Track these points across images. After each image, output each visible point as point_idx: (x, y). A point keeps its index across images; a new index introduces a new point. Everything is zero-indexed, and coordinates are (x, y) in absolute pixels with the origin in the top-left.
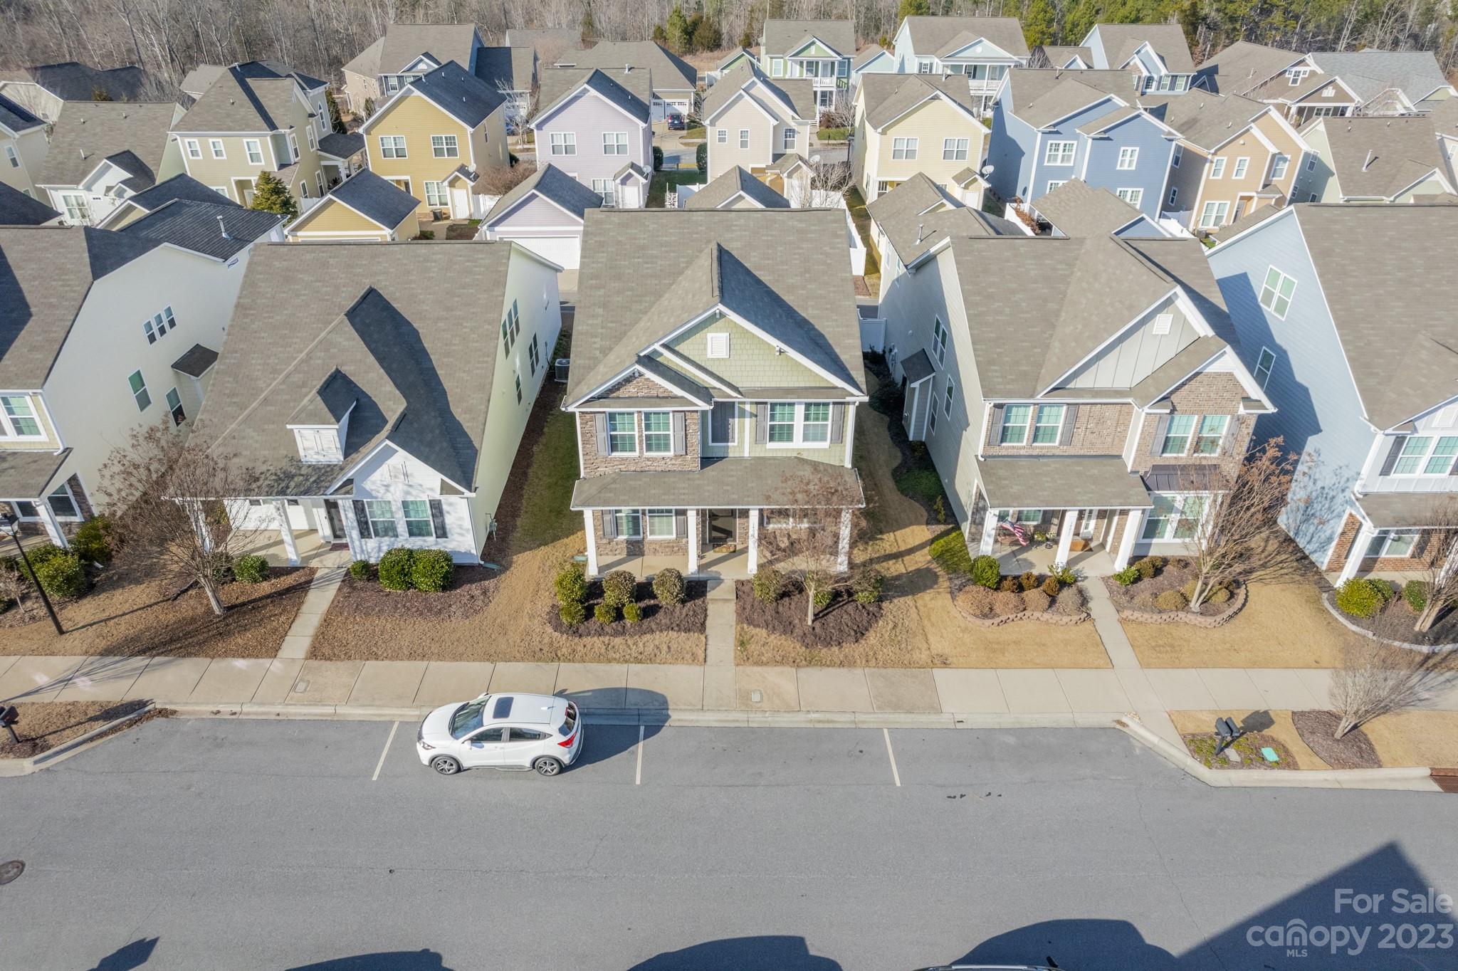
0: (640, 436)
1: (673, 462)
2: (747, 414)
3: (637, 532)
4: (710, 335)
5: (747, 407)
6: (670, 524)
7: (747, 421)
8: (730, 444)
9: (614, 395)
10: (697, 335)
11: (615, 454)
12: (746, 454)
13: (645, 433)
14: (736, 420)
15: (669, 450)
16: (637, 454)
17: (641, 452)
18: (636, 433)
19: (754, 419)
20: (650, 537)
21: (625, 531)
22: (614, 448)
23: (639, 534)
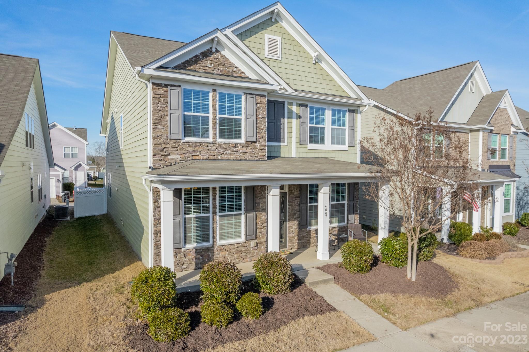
0: (214, 119)
1: (244, 149)
2: (294, 115)
3: (205, 238)
4: (267, 37)
5: (294, 108)
6: (238, 225)
7: (294, 121)
8: (282, 144)
9: (191, 68)
10: (257, 35)
11: (187, 139)
12: (294, 155)
13: (218, 116)
14: (286, 120)
15: (240, 138)
16: (210, 139)
17: (214, 138)
18: (211, 115)
19: (299, 120)
20: (219, 243)
21: (193, 239)
22: (187, 132)
23: (208, 240)
